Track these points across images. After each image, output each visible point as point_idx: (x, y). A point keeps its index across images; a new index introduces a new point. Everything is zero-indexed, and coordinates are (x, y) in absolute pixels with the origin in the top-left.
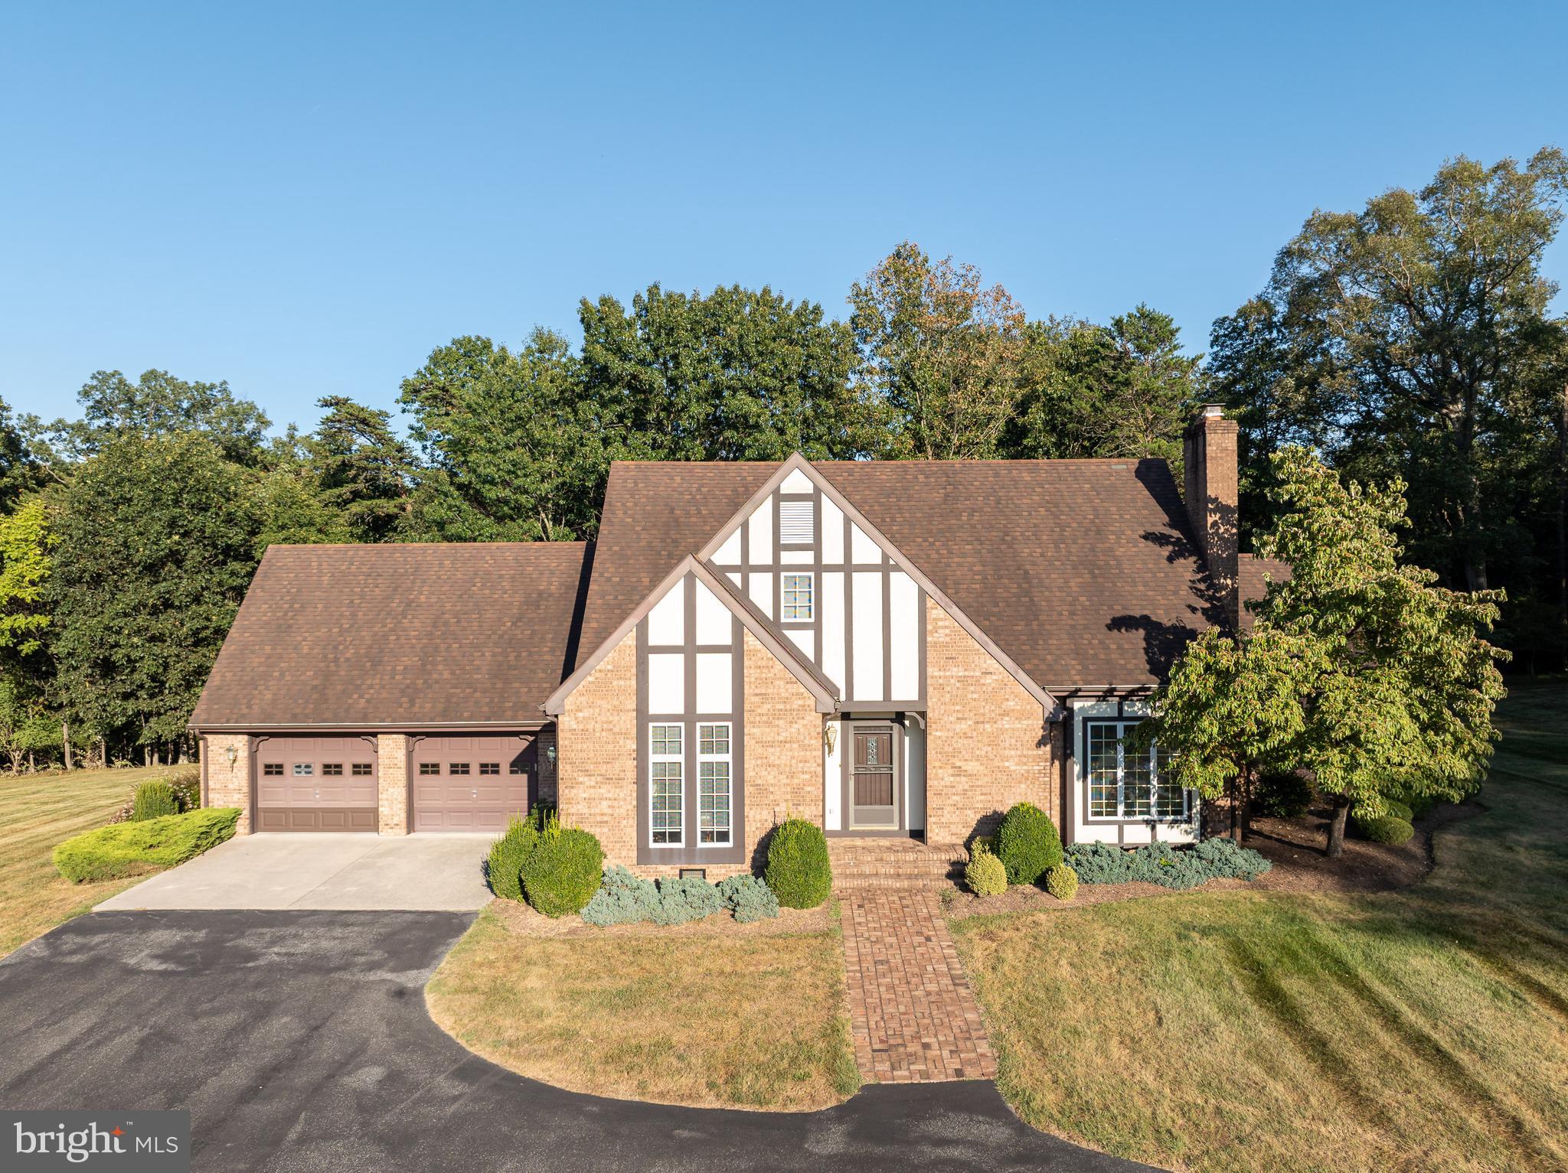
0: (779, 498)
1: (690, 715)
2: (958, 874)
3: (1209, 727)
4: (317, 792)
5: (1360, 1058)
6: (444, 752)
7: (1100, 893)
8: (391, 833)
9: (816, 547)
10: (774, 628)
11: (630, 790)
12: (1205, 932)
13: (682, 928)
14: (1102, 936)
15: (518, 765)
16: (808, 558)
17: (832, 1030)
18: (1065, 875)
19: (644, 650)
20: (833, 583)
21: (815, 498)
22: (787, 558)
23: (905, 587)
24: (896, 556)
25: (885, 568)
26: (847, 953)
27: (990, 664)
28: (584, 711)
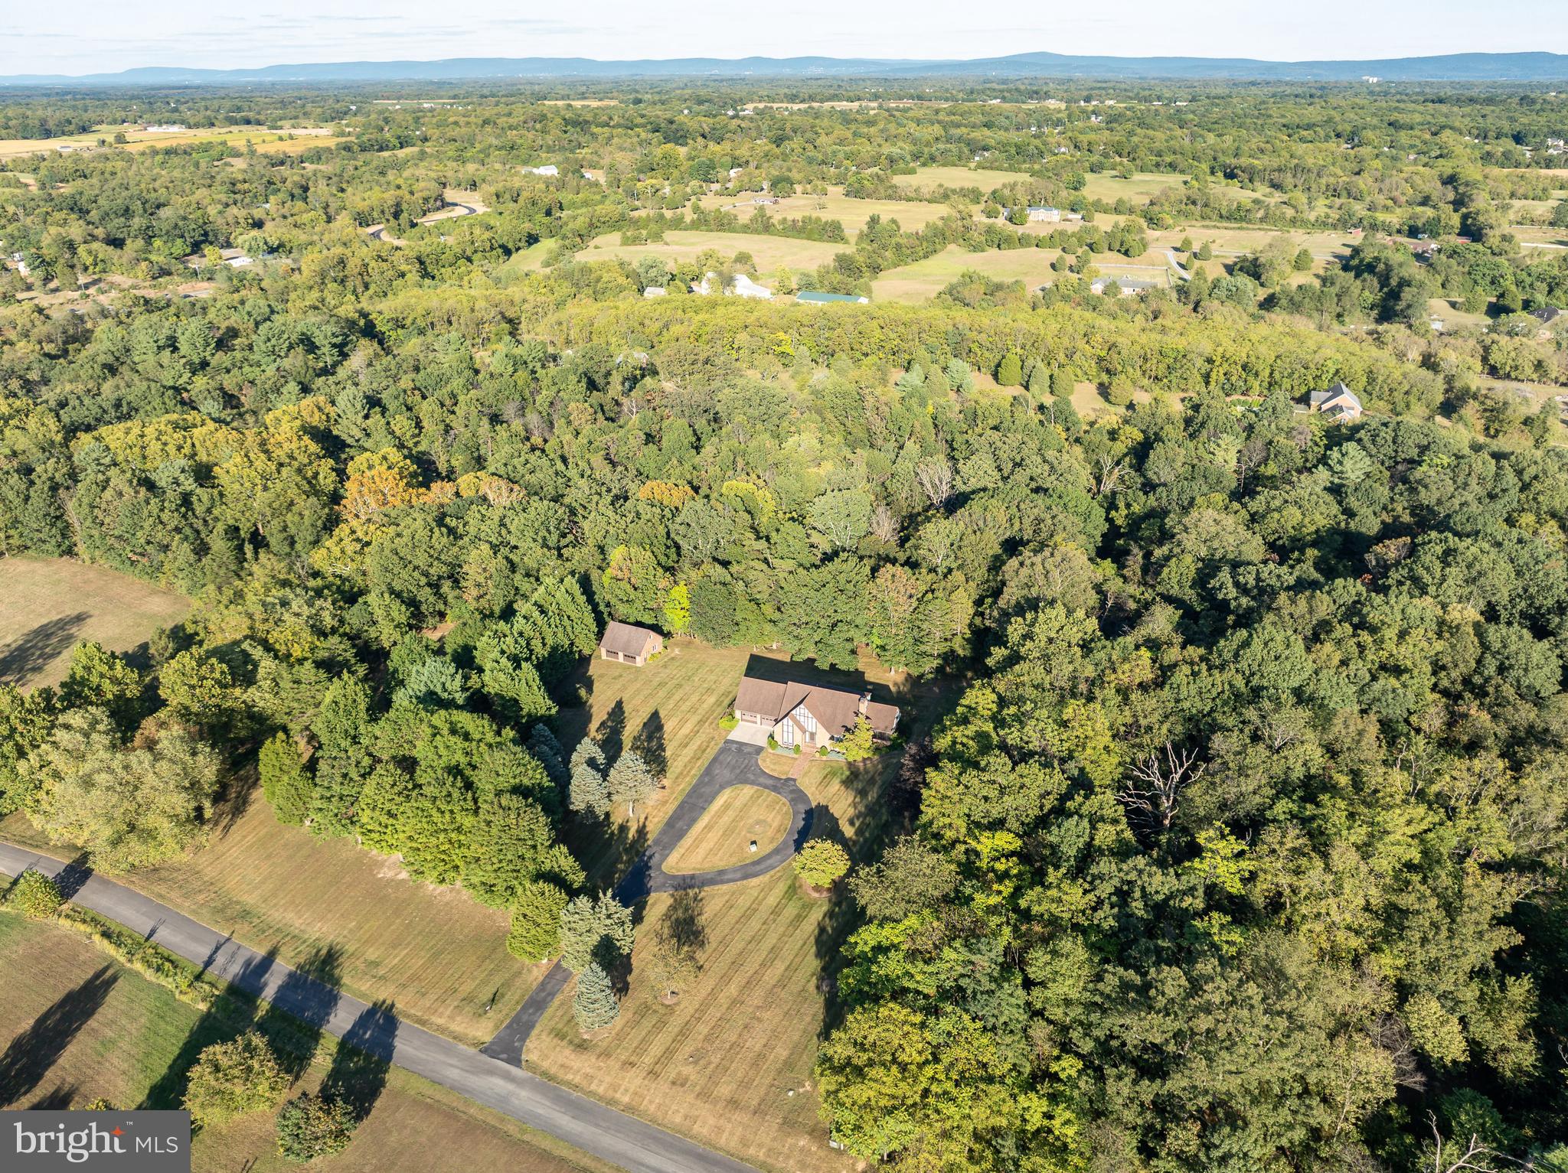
1: (788, 731)
4: (749, 718)
5: (822, 784)
6: (765, 717)
8: (759, 725)
9: (804, 714)
10: (799, 722)
11: (781, 737)
12: (832, 767)
13: (784, 754)
17: (789, 770)
20: (805, 718)
23: (814, 720)
24: (814, 716)
25: (812, 718)
26: (795, 762)
27: (824, 731)
28: (777, 729)
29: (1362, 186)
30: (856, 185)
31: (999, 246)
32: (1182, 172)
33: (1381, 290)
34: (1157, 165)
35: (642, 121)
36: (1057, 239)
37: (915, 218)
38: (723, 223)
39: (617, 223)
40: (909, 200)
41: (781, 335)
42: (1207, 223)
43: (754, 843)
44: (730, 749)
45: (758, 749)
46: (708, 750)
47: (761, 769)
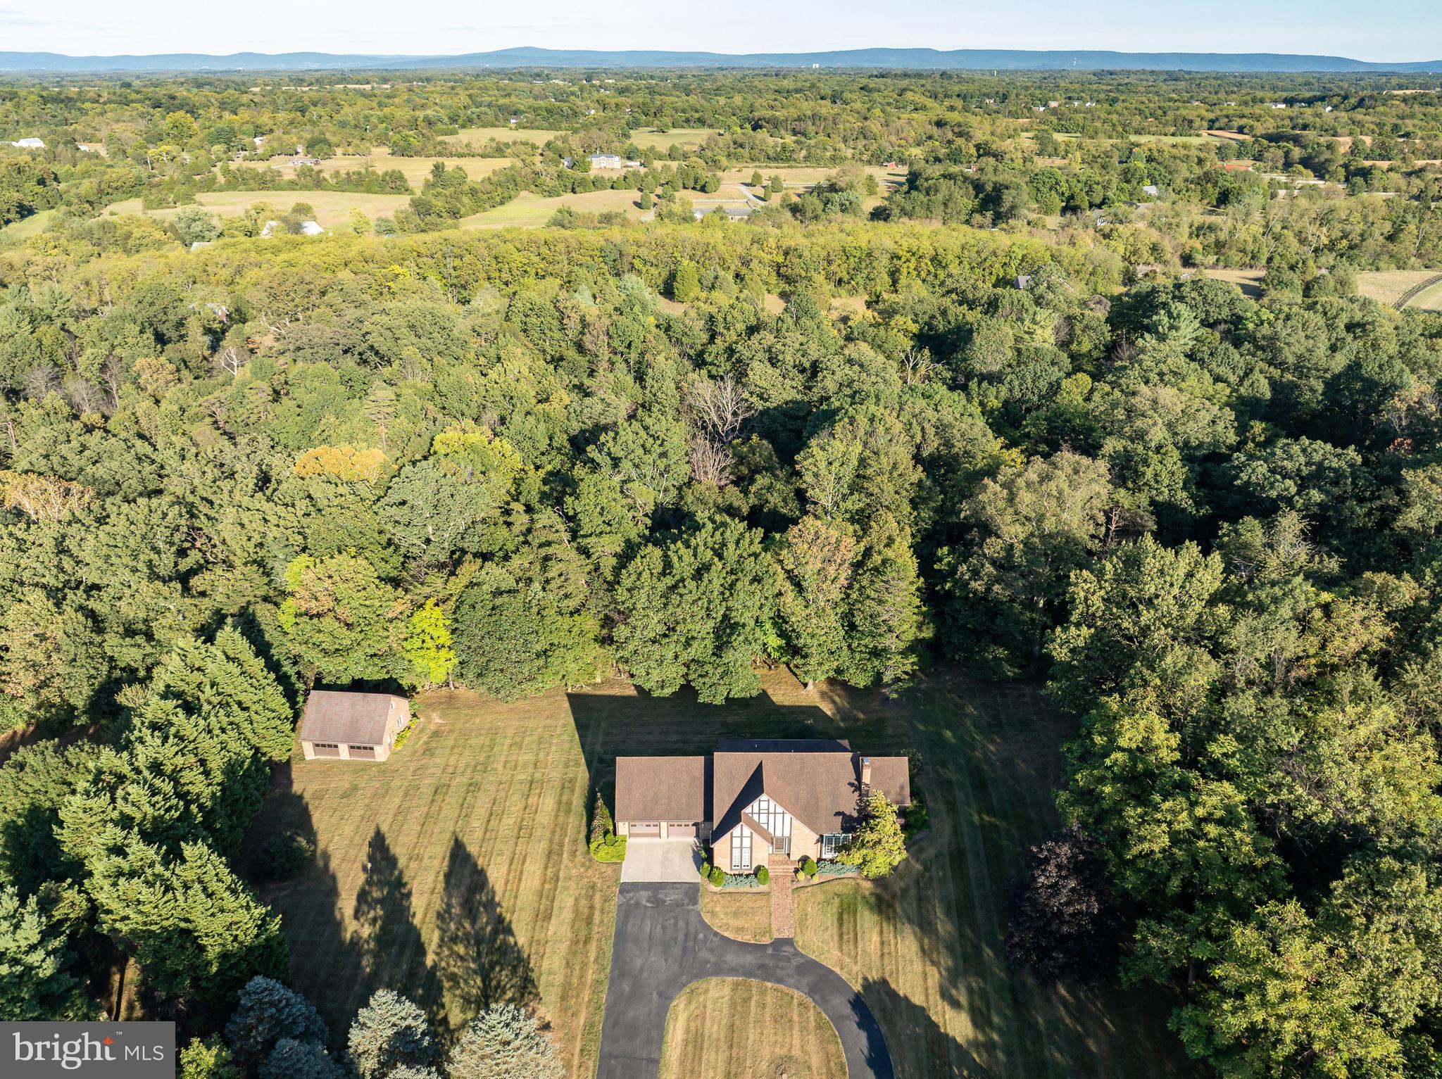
0: (760, 800)
1: (741, 847)
2: (795, 872)
4: (644, 830)
5: (845, 937)
6: (676, 822)
7: (824, 879)
8: (664, 839)
9: (768, 809)
10: (758, 825)
11: (729, 859)
12: (839, 896)
13: (741, 891)
14: (819, 896)
15: (693, 825)
16: (766, 811)
18: (816, 875)
19: (732, 836)
20: (772, 816)
21: (768, 801)
22: (762, 811)
23: (788, 817)
24: (786, 811)
25: (783, 813)
26: (773, 899)
27: (806, 830)
28: (720, 847)
29: (875, 130)
30: (402, 143)
31: (573, 191)
32: (711, 126)
33: (976, 196)
34: (687, 121)
35: (139, 96)
36: (631, 179)
37: (478, 171)
38: (266, 182)
39: (133, 189)
40: (461, 156)
41: (397, 269)
42: (757, 164)
44: (637, 904)
45: (692, 891)
46: (597, 917)
47: (716, 934)
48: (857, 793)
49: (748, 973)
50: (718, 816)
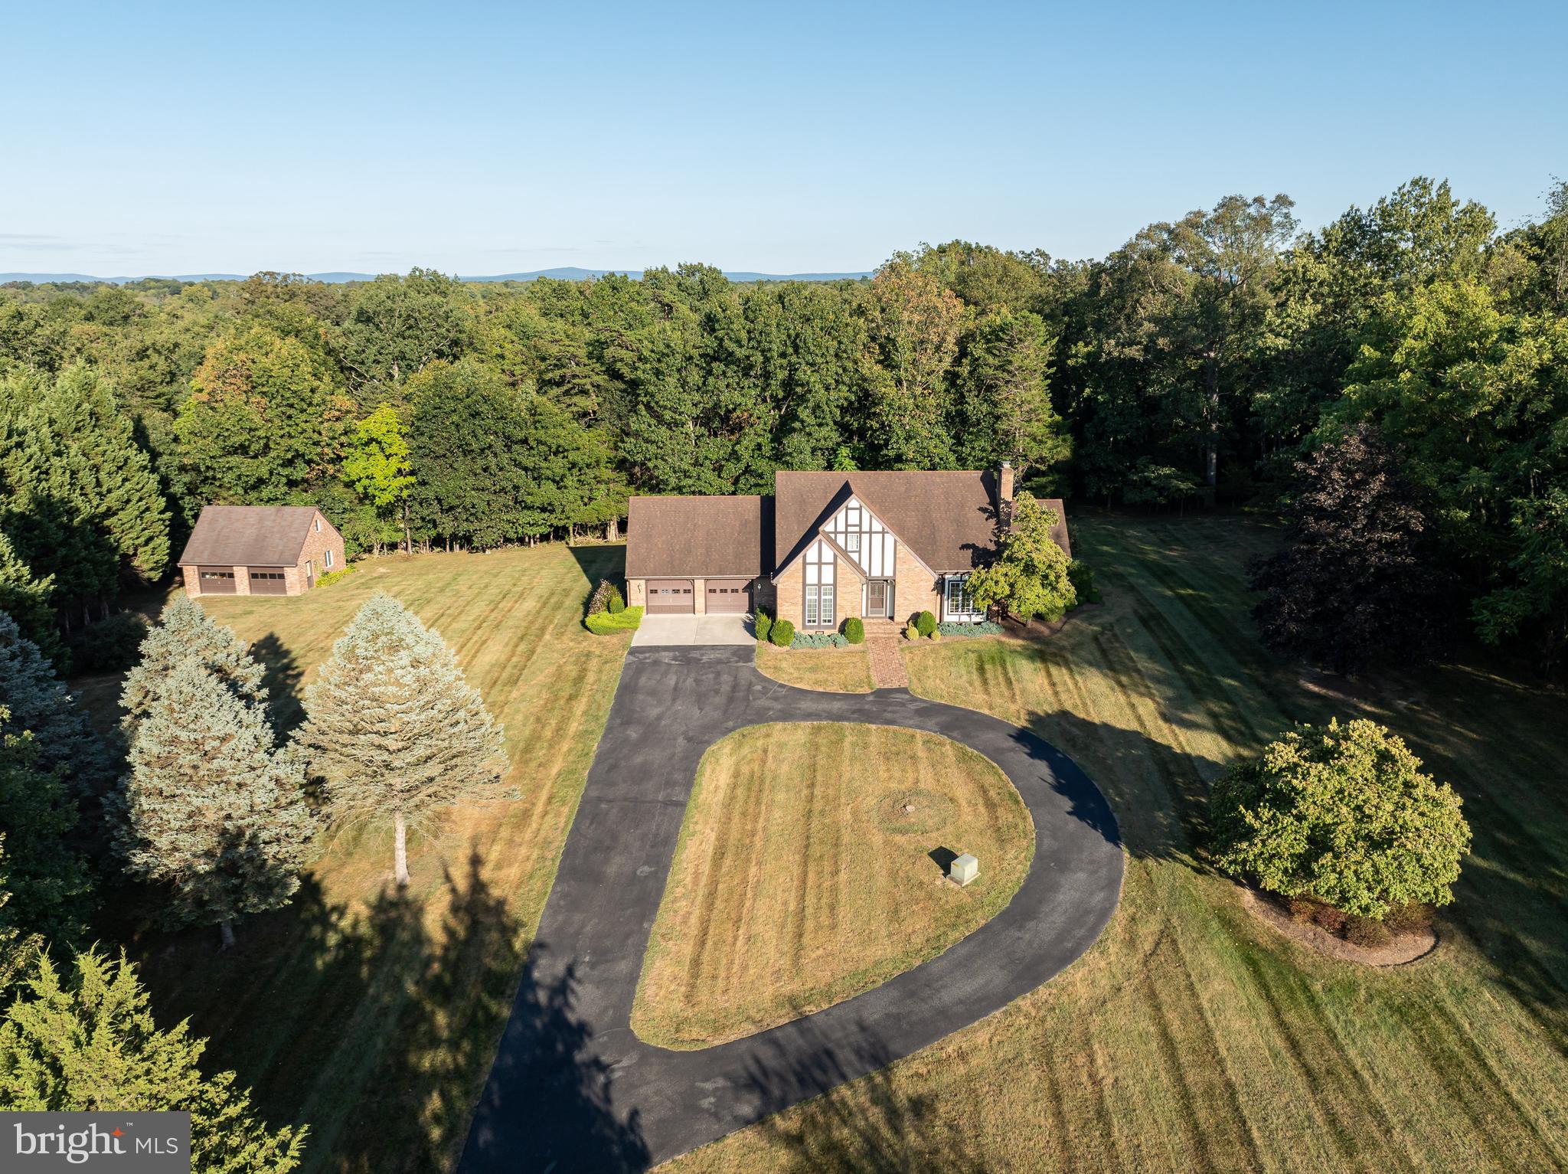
0: (847, 509)
1: (820, 584)
2: (904, 633)
3: (981, 592)
4: (670, 600)
5: (992, 682)
6: (718, 586)
7: (947, 639)
8: (700, 614)
9: (860, 525)
10: (845, 553)
11: (800, 607)
12: (973, 650)
13: (820, 650)
14: (943, 653)
15: (745, 590)
16: (857, 529)
17: (868, 677)
18: (937, 634)
19: (805, 564)
20: (865, 538)
21: (860, 509)
22: (850, 529)
23: (890, 539)
24: (887, 529)
25: (883, 533)
26: (870, 657)
27: (918, 564)
28: (785, 583)
43: (944, 858)
44: (656, 663)
45: (745, 653)
46: (591, 677)
47: (782, 686)
48: (993, 521)
49: (839, 717)
50: (782, 549)
